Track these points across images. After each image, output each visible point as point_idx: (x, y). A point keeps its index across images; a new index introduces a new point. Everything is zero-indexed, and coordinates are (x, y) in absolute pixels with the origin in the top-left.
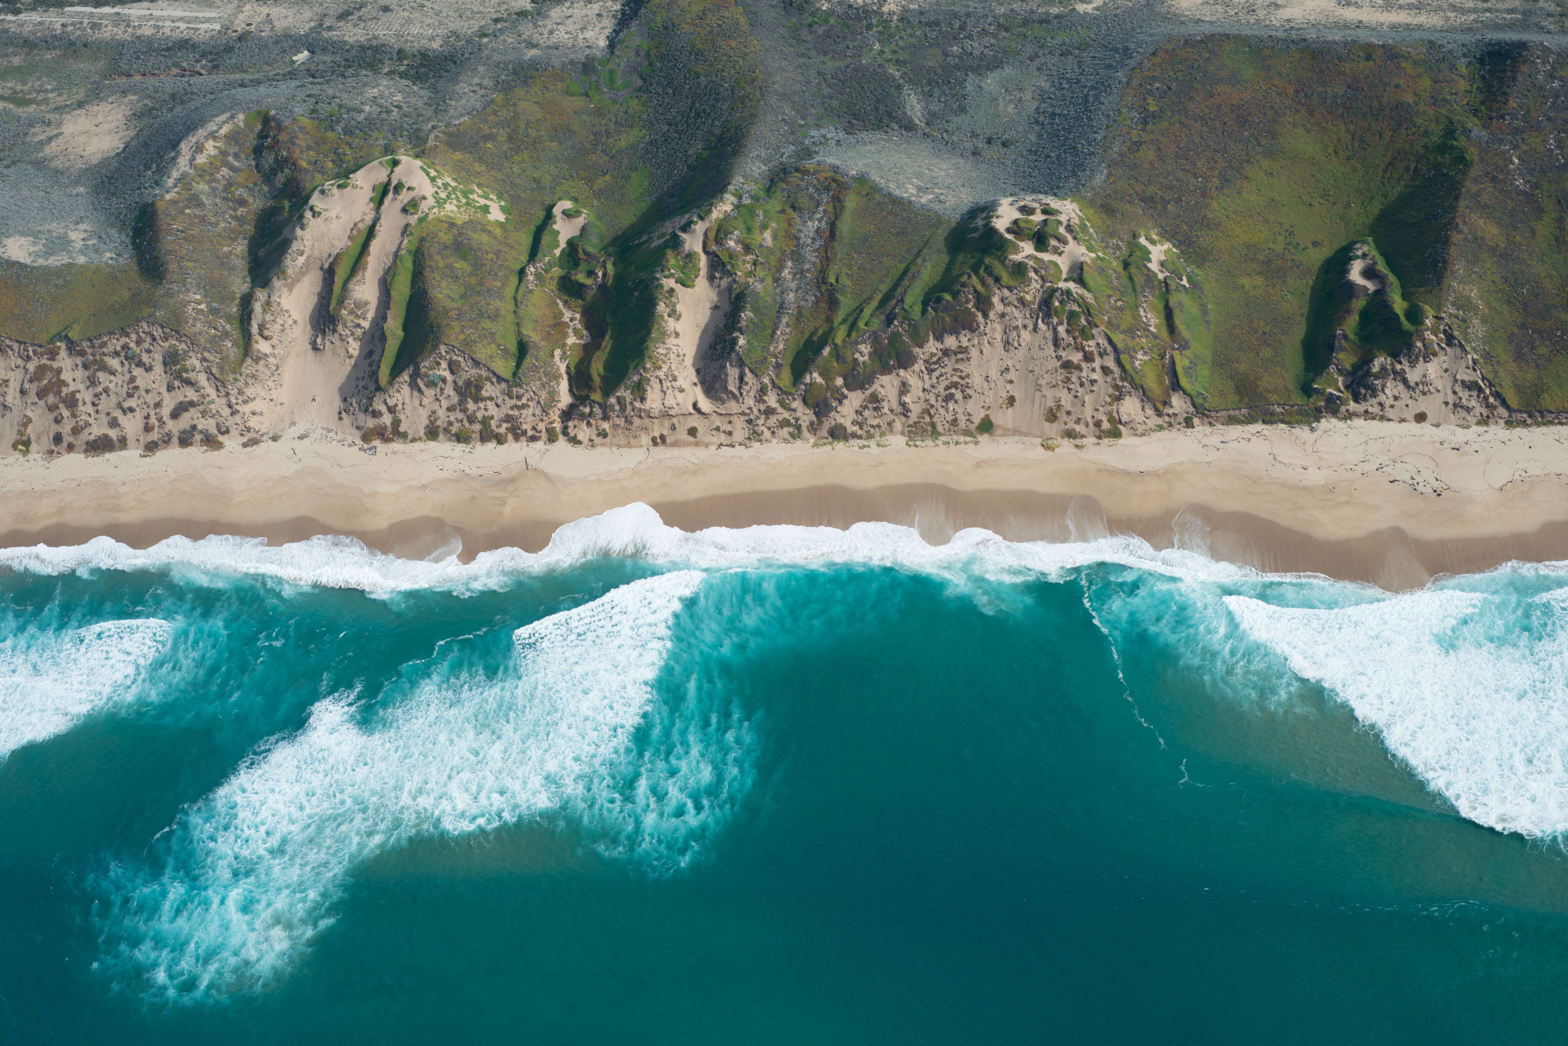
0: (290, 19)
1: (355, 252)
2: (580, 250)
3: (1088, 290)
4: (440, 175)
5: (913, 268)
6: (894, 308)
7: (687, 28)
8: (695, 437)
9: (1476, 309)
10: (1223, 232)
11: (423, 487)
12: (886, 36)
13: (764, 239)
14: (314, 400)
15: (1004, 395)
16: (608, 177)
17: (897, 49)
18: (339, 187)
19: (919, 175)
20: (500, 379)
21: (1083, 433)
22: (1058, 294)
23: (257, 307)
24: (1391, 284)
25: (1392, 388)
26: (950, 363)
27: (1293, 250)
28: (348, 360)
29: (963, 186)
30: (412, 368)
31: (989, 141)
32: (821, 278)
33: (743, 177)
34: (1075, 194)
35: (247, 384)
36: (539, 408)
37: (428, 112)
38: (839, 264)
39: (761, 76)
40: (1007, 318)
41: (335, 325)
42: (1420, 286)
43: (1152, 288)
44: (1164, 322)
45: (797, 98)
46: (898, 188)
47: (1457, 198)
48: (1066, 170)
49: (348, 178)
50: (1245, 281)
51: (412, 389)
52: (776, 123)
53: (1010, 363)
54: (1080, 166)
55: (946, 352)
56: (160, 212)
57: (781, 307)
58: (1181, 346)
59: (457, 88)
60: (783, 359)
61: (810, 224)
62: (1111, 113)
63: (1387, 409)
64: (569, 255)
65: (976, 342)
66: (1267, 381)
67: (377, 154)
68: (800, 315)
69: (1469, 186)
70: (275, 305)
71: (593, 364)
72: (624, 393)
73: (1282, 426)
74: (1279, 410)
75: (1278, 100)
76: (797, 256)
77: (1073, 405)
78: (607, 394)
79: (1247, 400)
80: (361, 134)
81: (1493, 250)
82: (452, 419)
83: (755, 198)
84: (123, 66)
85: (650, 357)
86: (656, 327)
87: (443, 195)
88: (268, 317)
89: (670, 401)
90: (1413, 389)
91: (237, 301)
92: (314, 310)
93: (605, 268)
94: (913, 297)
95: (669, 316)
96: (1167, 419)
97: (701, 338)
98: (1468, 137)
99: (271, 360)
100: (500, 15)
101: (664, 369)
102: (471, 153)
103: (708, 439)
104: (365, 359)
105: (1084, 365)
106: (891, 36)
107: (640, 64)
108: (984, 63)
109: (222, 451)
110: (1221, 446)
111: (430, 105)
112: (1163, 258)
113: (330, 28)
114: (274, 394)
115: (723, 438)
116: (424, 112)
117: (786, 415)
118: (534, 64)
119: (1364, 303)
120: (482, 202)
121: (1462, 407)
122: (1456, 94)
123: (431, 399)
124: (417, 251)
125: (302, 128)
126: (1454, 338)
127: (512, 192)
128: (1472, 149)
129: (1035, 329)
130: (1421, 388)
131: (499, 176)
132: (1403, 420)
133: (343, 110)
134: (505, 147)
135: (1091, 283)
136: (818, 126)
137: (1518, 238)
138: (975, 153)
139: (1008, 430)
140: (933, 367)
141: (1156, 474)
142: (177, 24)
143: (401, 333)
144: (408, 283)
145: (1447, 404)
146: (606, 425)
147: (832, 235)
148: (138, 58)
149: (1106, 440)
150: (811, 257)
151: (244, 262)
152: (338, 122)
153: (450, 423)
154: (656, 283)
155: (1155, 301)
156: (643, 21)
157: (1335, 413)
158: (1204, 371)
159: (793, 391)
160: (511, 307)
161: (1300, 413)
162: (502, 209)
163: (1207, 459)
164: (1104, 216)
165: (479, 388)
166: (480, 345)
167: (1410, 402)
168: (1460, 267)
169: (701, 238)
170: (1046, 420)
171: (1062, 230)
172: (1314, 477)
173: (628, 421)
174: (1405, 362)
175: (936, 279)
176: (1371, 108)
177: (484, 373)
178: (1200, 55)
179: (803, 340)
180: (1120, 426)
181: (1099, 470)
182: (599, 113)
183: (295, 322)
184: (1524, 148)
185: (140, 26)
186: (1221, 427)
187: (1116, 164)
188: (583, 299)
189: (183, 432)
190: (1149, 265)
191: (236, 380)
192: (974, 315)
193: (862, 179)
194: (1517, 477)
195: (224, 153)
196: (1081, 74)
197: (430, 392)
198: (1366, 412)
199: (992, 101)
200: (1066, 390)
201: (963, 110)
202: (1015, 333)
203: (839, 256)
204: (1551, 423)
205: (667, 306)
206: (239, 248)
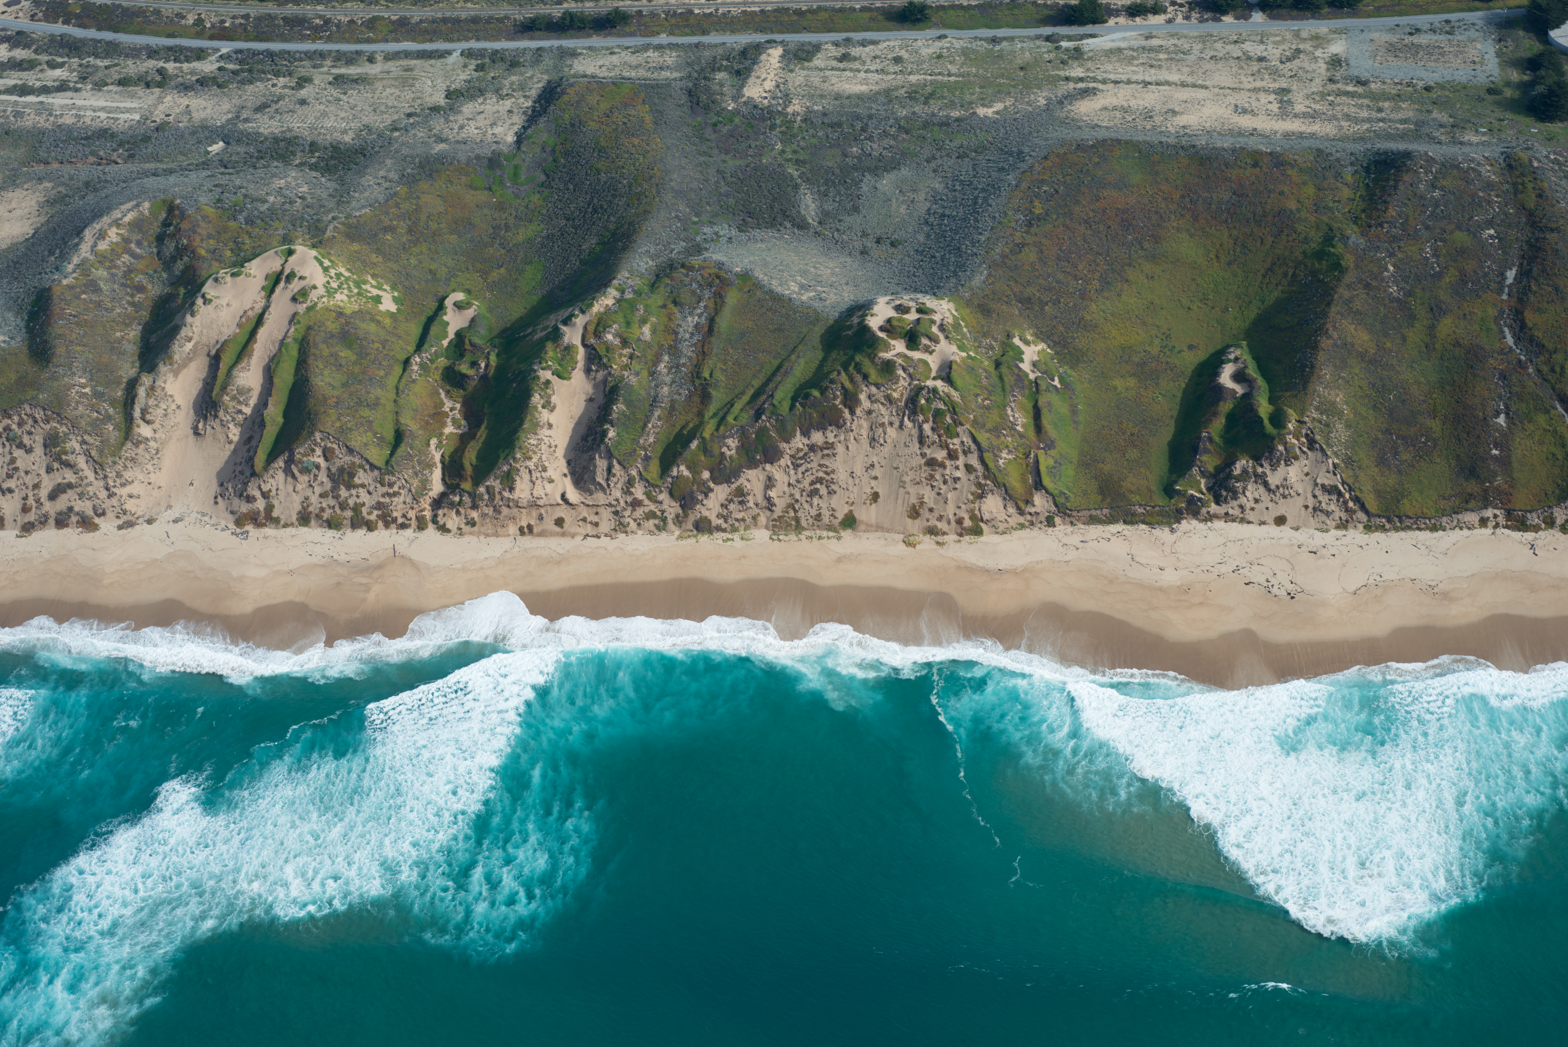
0: (209, 111)
1: (243, 339)
2: (467, 341)
3: (955, 389)
4: (334, 265)
5: (786, 364)
6: (764, 403)
7: (593, 125)
8: (562, 527)
9: (1341, 413)
10: (1099, 334)
11: (291, 572)
12: (788, 136)
13: (642, 334)
14: (191, 484)
15: (869, 491)
16: (502, 270)
17: (799, 149)
18: (233, 275)
19: (804, 273)
20: (373, 467)
21: (944, 530)
22: (924, 392)
23: (141, 392)
24: (1259, 388)
25: (1253, 490)
26: (816, 459)
27: (1168, 353)
28: (227, 446)
29: (847, 284)
30: (287, 454)
31: (878, 241)
32: (696, 373)
33: (629, 272)
34: (953, 295)
35: (125, 467)
36: (410, 496)
37: (331, 204)
38: (715, 359)
39: (658, 174)
40: (874, 415)
41: (216, 411)
42: (1286, 390)
43: (1022, 388)
44: (1032, 421)
45: (693, 195)
46: (781, 285)
47: (1329, 304)
48: (948, 270)
49: (243, 266)
50: (1118, 383)
51: (286, 475)
52: (669, 219)
53: (875, 459)
54: (962, 267)
55: (812, 448)
56: (55, 297)
57: (654, 401)
58: (1047, 445)
59: (363, 181)
60: (652, 452)
61: (689, 319)
62: (997, 215)
63: (1247, 511)
64: (456, 346)
65: (842, 438)
66: (1130, 482)
67: (275, 243)
68: (672, 408)
69: (1343, 292)
70: (159, 390)
71: (466, 454)
72: (494, 482)
73: (1143, 526)
74: (1140, 510)
75: (1163, 205)
76: (674, 350)
77: (936, 502)
78: (476, 483)
79: (1109, 500)
80: (262, 224)
81: (1362, 356)
82: (324, 505)
83: (638, 293)
84: (41, 153)
85: (520, 448)
86: (529, 418)
87: (334, 285)
88: (151, 402)
89: (538, 491)
90: (1274, 493)
91: (123, 386)
92: (198, 395)
93: (488, 359)
94: (783, 394)
95: (543, 407)
96: (1029, 517)
97: (575, 430)
98: (1345, 244)
99: (152, 444)
100: (413, 110)
101: (535, 460)
102: (369, 244)
103: (573, 530)
104: (245, 444)
105: (948, 463)
106: (793, 136)
107: (545, 160)
108: (882, 164)
109: (97, 533)
110: (1080, 545)
111: (334, 197)
112: (1036, 358)
113: (246, 120)
114: (153, 477)
115: (589, 529)
116: (326, 204)
117: (652, 507)
118: (441, 159)
119: (1231, 406)
120: (375, 292)
121: (1321, 511)
122: (1339, 201)
123: (304, 486)
124: (303, 339)
125: (205, 217)
126: (1316, 442)
127: (407, 284)
128: (1348, 256)
129: (901, 426)
130: (1281, 492)
131: (395, 267)
132: (1263, 523)
133: (248, 200)
134: (404, 239)
135: (959, 382)
136: (711, 223)
137: (1388, 345)
138: (864, 252)
139: (871, 526)
140: (799, 462)
141: (1014, 572)
142: (98, 114)
143: (280, 420)
144: (292, 371)
145: (1306, 507)
146: (474, 514)
147: (711, 330)
148: (57, 146)
149: (967, 538)
150: (688, 351)
151: (135, 348)
152: (241, 211)
153: (322, 510)
154: (533, 375)
155: (1024, 401)
156: (551, 117)
157: (1195, 514)
158: (1069, 471)
159: (660, 483)
160: (392, 395)
161: (1161, 514)
162: (395, 299)
163: (1066, 558)
164: (979, 316)
165: (352, 475)
166: (356, 433)
167: (1270, 505)
168: (1327, 372)
169: (581, 331)
170: (909, 517)
171: (935, 329)
172: (1170, 578)
173: (497, 511)
174: (1266, 465)
175: (809, 375)
176: (1255, 214)
177: (357, 460)
178: (1090, 160)
179: (674, 433)
180: (982, 524)
181: (959, 567)
182: (500, 207)
183: (179, 407)
184: (1400, 255)
185: (62, 115)
186: (1082, 526)
187: (997, 265)
188: (464, 390)
189: (60, 513)
190: (1021, 365)
191: (115, 463)
192: (841, 412)
193: (746, 276)
194: (1371, 581)
195: (126, 240)
196: (975, 176)
197: (303, 479)
198: (1227, 514)
199: (885, 201)
200: (929, 487)
201: (856, 209)
202: (881, 430)
203: (715, 351)
204: (1409, 528)
205: (542, 397)
206: (132, 334)
